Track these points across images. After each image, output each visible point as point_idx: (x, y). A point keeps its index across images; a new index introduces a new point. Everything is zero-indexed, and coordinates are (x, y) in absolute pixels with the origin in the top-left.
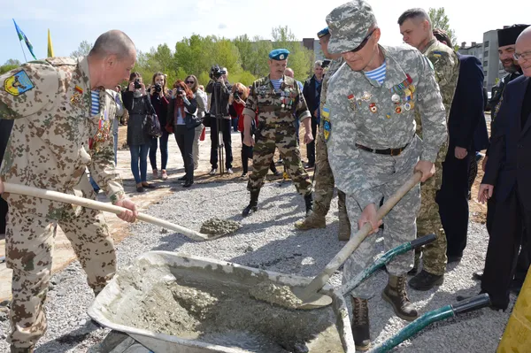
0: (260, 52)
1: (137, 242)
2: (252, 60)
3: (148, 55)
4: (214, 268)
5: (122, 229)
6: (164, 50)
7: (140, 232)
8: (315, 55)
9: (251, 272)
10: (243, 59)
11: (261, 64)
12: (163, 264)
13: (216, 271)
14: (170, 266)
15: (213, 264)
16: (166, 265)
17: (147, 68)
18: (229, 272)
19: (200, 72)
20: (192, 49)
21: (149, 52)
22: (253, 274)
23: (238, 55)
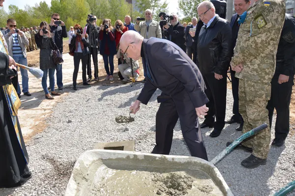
0: (101, 6)
1: (54, 130)
2: (97, 10)
3: (35, 8)
4: (132, 157)
5: (41, 121)
6: (44, 5)
7: (53, 122)
8: (133, 7)
9: (156, 157)
10: (92, 9)
11: (102, 12)
12: (97, 159)
13: (133, 159)
14: (102, 159)
15: (131, 154)
16: (99, 159)
17: (34, 16)
18: (141, 159)
19: (67, 18)
20: (61, 4)
21: (34, 6)
22: (157, 159)
23: (89, 8)
